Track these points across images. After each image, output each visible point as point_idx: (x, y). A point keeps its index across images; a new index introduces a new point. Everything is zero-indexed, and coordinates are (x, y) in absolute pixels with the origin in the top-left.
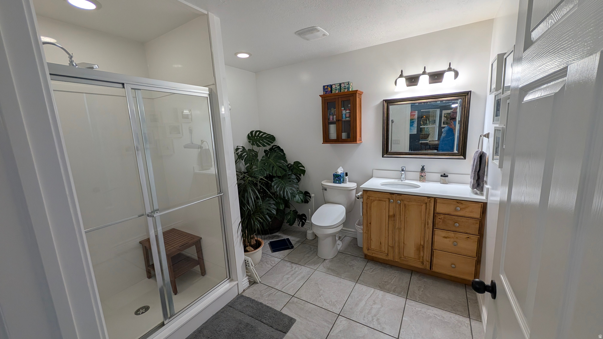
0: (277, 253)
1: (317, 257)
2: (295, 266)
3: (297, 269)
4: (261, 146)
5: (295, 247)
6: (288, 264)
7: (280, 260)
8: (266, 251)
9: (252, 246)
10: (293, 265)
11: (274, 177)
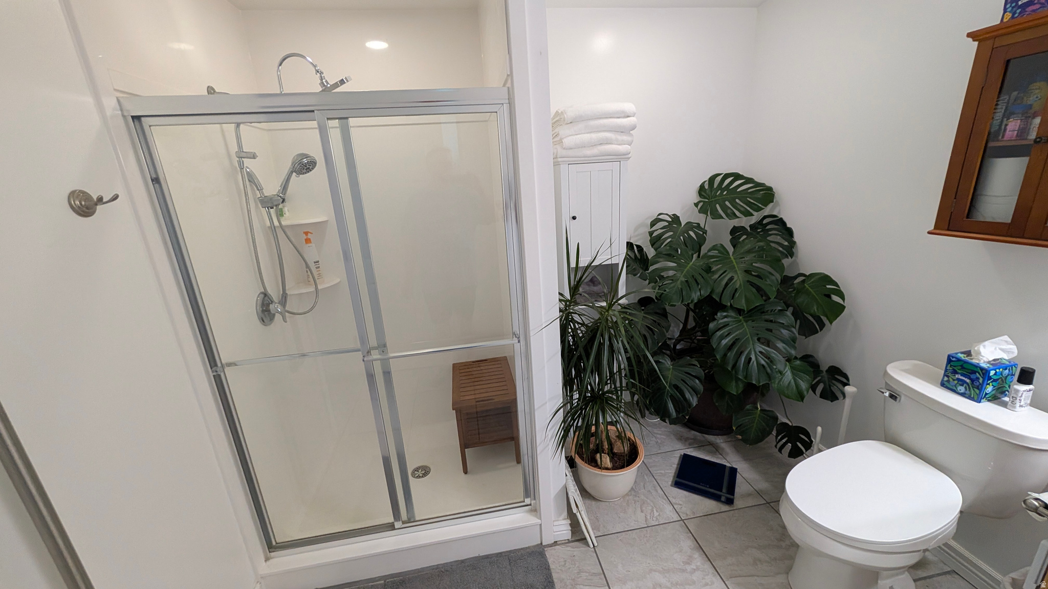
0: (681, 495)
1: (781, 579)
2: (699, 564)
3: (696, 576)
4: (723, 218)
5: (738, 503)
6: (687, 544)
7: (676, 518)
8: (663, 472)
9: (613, 455)
10: (697, 555)
11: (723, 308)
